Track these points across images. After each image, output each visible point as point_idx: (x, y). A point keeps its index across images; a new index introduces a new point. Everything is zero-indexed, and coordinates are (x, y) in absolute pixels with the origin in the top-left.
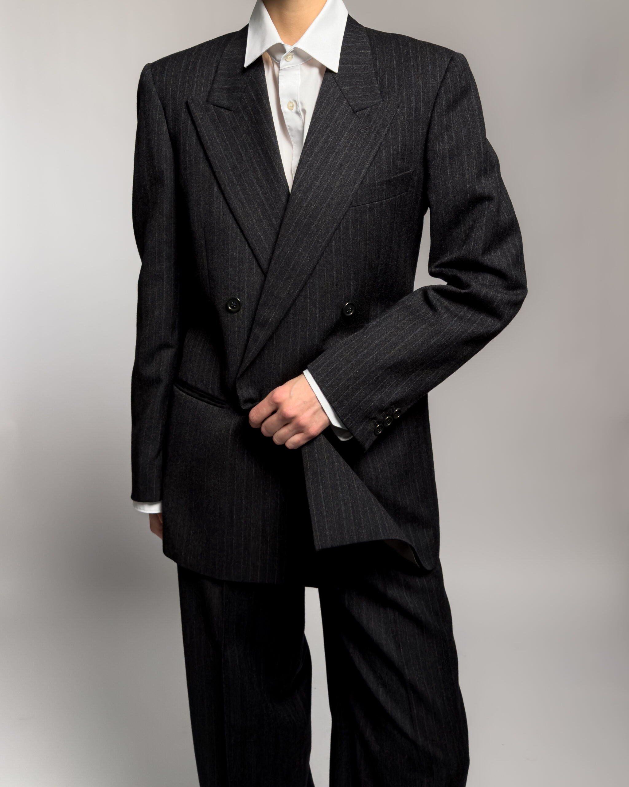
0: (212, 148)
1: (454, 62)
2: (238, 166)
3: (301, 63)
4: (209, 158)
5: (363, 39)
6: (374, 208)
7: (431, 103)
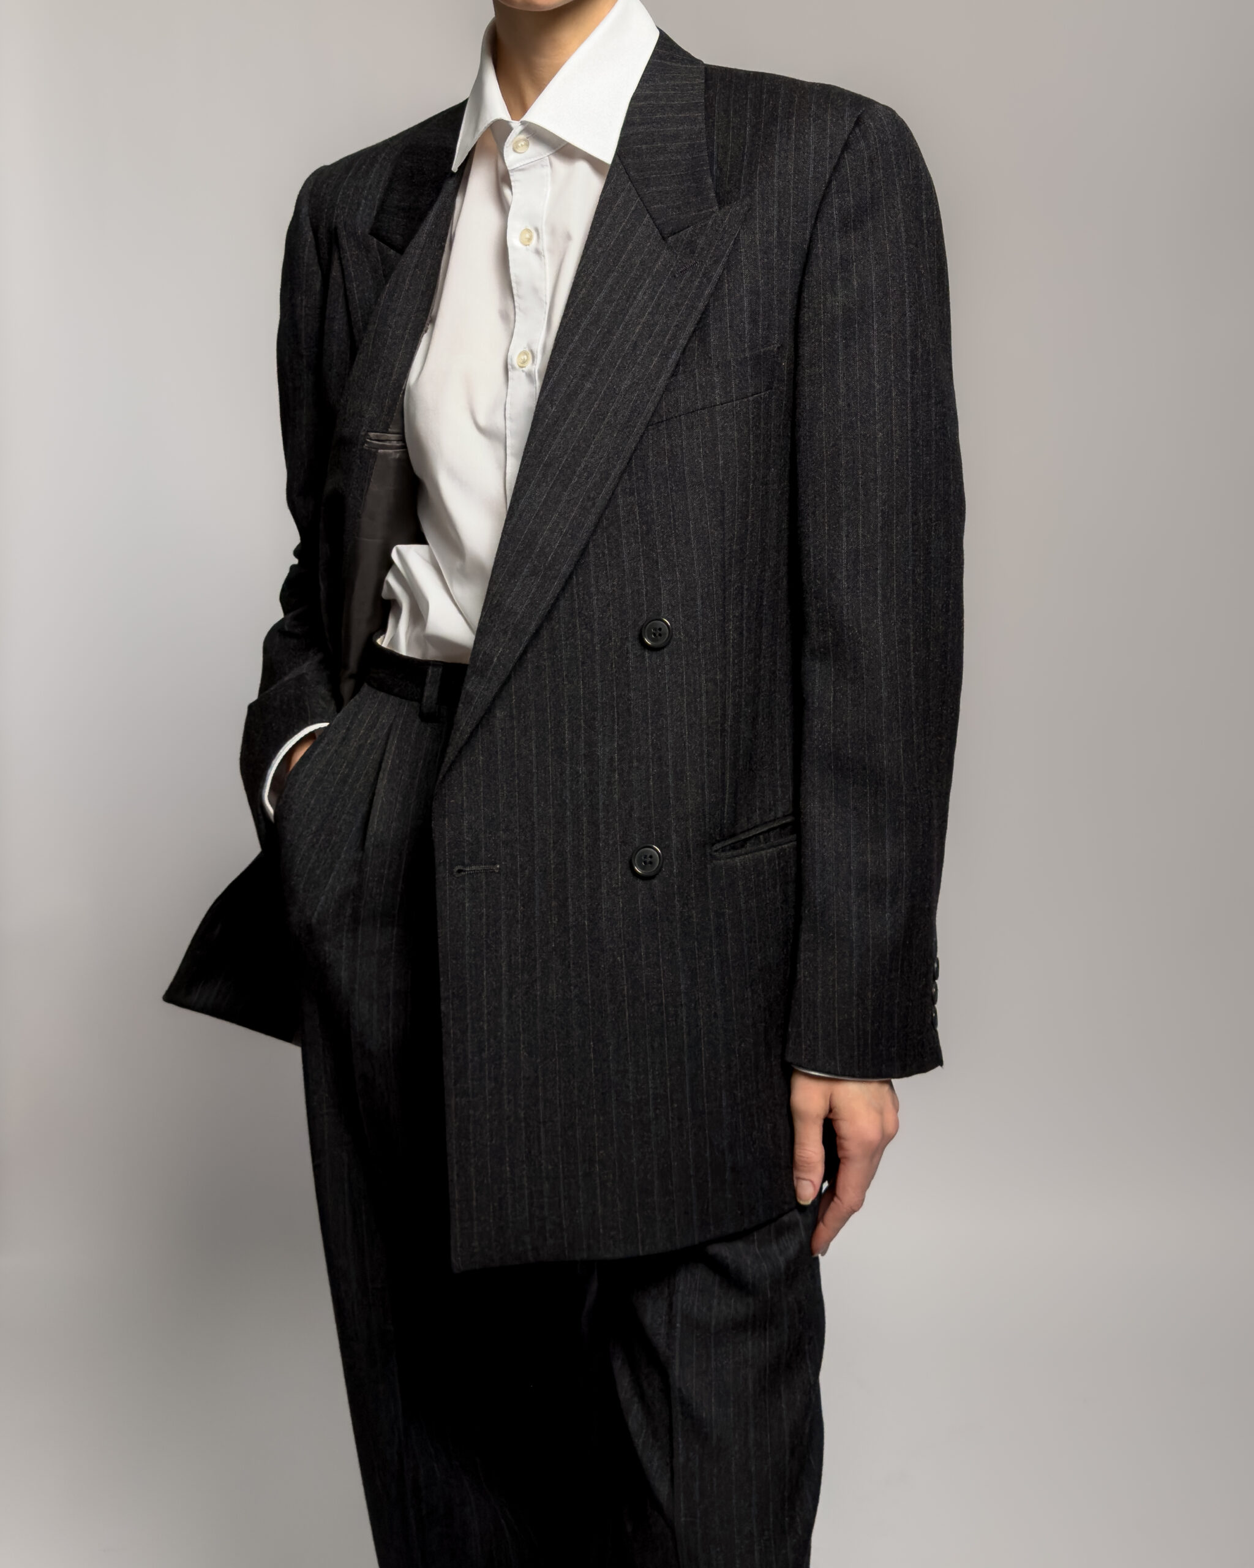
5: (694, 90)
6: (696, 423)
7: (810, 211)
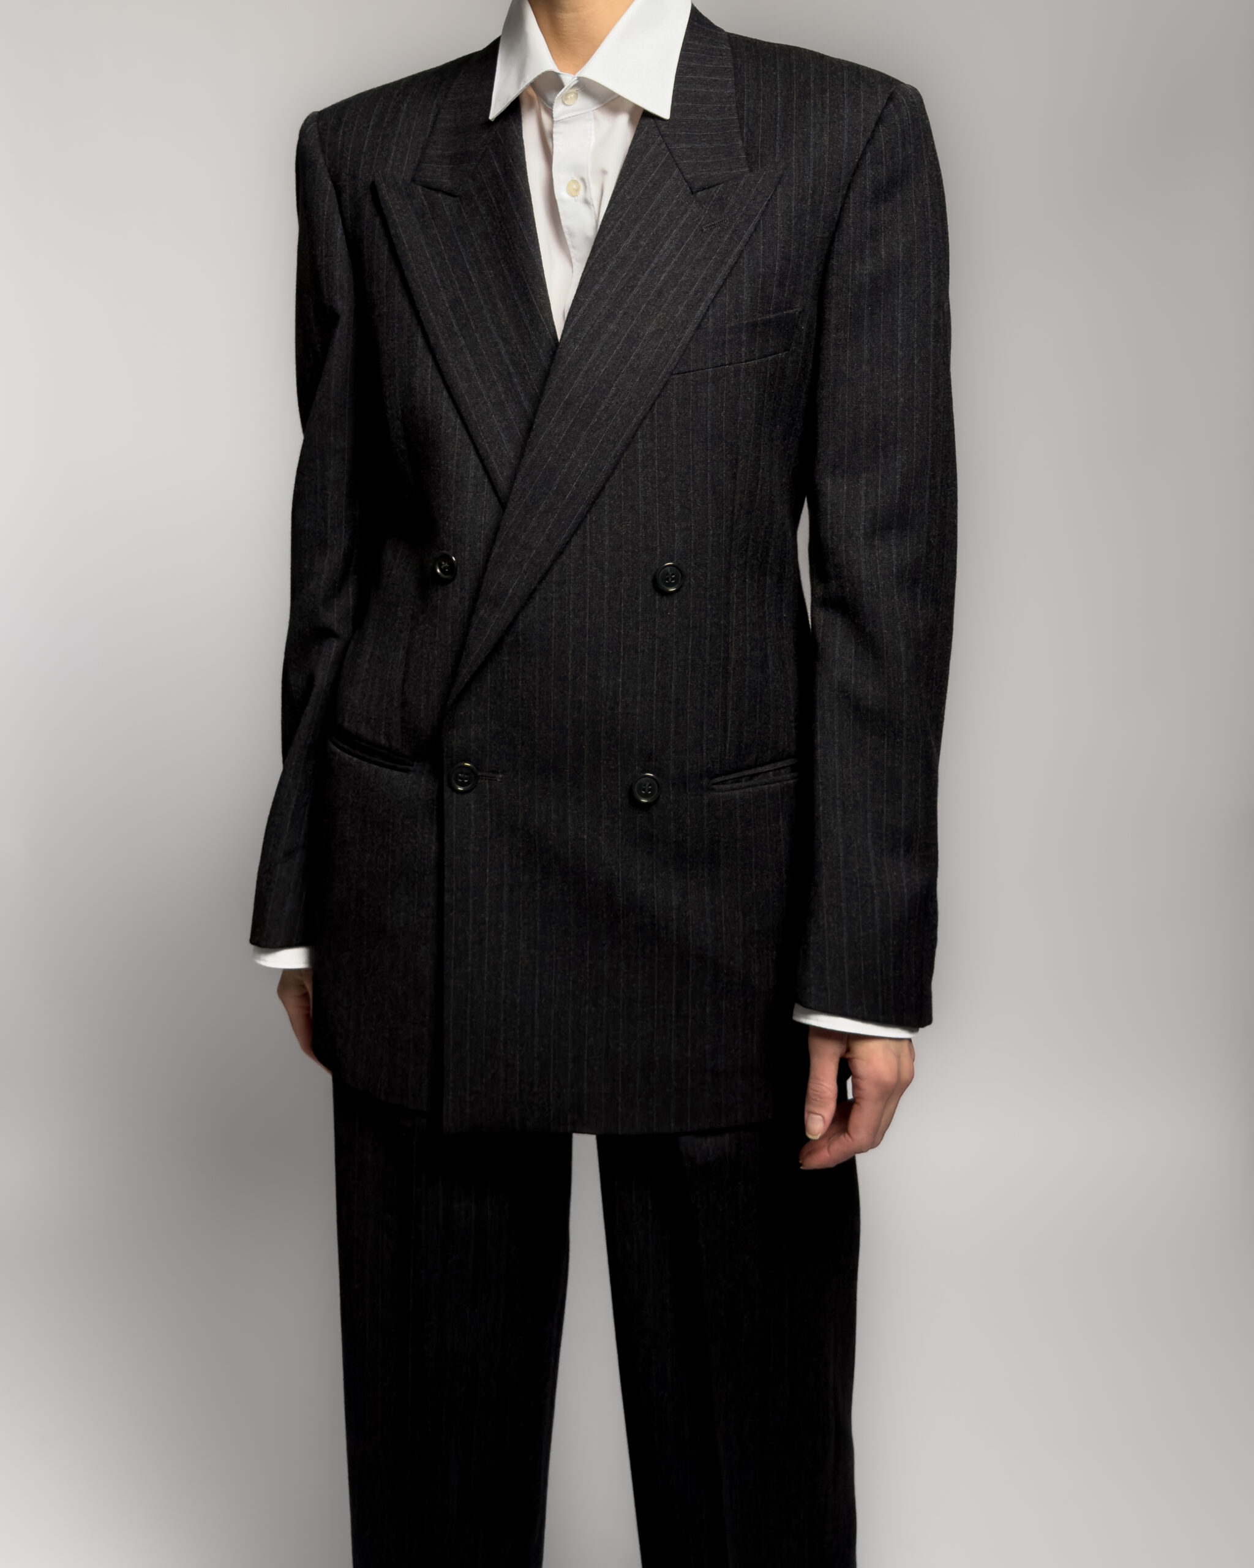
0: (416, 266)
1: (894, 105)
2: (463, 300)
3: (596, 108)
4: (410, 285)
5: (721, 55)
6: (722, 378)
7: (843, 181)
